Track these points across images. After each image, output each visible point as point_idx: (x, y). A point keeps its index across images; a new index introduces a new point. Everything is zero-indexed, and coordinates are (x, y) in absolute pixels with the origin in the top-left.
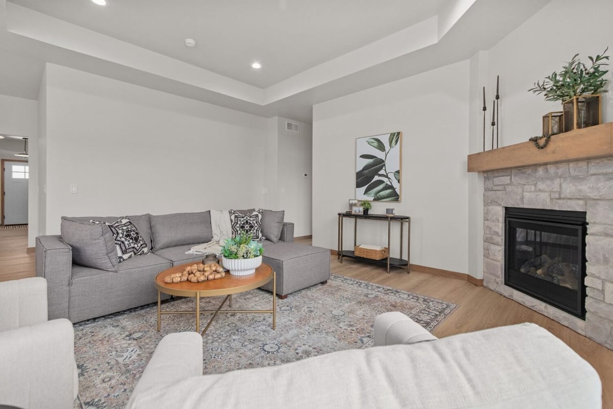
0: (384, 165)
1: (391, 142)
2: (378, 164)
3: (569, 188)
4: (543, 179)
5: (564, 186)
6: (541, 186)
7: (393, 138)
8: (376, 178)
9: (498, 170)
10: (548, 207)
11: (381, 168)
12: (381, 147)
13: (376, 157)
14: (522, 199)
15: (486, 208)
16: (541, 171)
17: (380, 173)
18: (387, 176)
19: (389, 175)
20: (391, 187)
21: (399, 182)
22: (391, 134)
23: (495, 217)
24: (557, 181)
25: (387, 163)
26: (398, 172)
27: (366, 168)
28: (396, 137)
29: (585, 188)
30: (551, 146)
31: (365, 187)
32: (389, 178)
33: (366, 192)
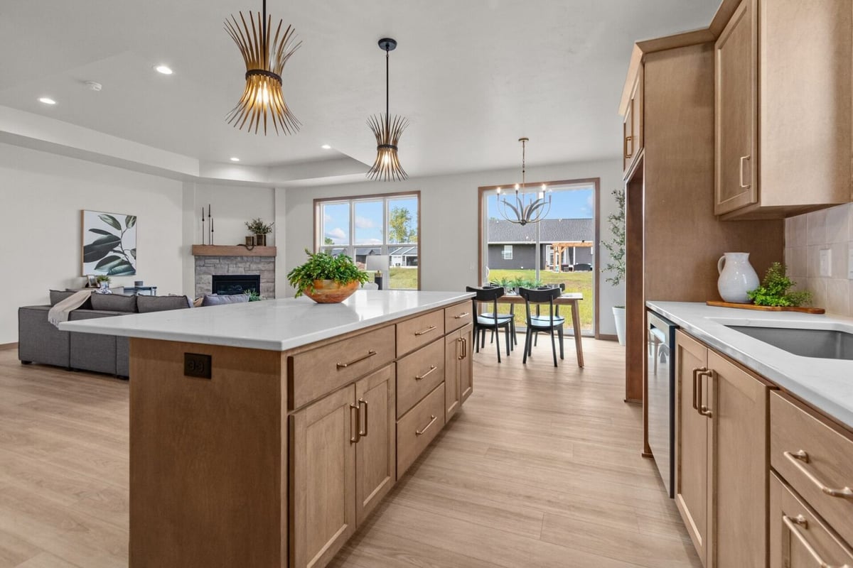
0: (120, 242)
1: (127, 223)
2: (113, 241)
3: (254, 266)
4: (241, 263)
5: (251, 265)
6: (240, 265)
7: (129, 221)
8: (111, 254)
9: (209, 256)
10: (244, 274)
11: (117, 245)
12: (116, 225)
13: (110, 234)
14: (228, 271)
15: (198, 277)
16: (239, 259)
17: (115, 249)
18: (123, 253)
19: (125, 252)
20: (127, 263)
21: (135, 258)
22: (128, 216)
23: (207, 281)
24: (248, 263)
25: (123, 241)
26: (135, 250)
27: (96, 243)
28: (131, 220)
29: (260, 266)
30: (254, 250)
31: (96, 263)
32: (125, 255)
33: (98, 267)
